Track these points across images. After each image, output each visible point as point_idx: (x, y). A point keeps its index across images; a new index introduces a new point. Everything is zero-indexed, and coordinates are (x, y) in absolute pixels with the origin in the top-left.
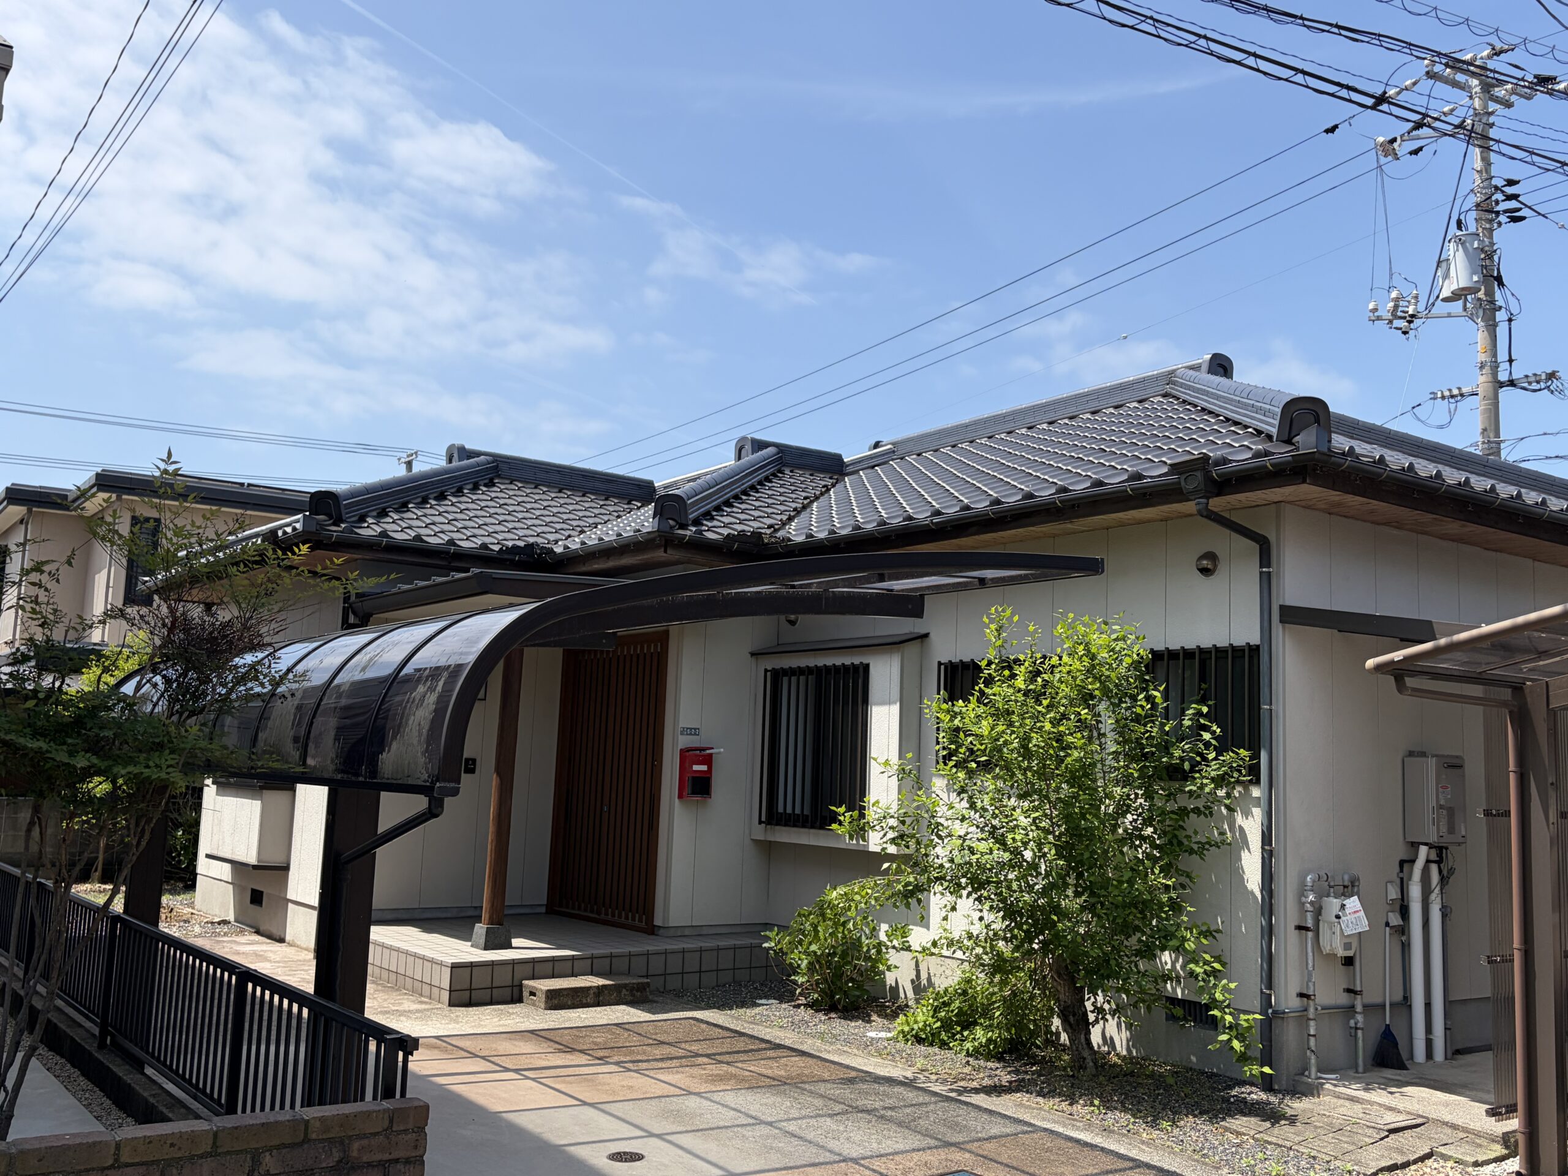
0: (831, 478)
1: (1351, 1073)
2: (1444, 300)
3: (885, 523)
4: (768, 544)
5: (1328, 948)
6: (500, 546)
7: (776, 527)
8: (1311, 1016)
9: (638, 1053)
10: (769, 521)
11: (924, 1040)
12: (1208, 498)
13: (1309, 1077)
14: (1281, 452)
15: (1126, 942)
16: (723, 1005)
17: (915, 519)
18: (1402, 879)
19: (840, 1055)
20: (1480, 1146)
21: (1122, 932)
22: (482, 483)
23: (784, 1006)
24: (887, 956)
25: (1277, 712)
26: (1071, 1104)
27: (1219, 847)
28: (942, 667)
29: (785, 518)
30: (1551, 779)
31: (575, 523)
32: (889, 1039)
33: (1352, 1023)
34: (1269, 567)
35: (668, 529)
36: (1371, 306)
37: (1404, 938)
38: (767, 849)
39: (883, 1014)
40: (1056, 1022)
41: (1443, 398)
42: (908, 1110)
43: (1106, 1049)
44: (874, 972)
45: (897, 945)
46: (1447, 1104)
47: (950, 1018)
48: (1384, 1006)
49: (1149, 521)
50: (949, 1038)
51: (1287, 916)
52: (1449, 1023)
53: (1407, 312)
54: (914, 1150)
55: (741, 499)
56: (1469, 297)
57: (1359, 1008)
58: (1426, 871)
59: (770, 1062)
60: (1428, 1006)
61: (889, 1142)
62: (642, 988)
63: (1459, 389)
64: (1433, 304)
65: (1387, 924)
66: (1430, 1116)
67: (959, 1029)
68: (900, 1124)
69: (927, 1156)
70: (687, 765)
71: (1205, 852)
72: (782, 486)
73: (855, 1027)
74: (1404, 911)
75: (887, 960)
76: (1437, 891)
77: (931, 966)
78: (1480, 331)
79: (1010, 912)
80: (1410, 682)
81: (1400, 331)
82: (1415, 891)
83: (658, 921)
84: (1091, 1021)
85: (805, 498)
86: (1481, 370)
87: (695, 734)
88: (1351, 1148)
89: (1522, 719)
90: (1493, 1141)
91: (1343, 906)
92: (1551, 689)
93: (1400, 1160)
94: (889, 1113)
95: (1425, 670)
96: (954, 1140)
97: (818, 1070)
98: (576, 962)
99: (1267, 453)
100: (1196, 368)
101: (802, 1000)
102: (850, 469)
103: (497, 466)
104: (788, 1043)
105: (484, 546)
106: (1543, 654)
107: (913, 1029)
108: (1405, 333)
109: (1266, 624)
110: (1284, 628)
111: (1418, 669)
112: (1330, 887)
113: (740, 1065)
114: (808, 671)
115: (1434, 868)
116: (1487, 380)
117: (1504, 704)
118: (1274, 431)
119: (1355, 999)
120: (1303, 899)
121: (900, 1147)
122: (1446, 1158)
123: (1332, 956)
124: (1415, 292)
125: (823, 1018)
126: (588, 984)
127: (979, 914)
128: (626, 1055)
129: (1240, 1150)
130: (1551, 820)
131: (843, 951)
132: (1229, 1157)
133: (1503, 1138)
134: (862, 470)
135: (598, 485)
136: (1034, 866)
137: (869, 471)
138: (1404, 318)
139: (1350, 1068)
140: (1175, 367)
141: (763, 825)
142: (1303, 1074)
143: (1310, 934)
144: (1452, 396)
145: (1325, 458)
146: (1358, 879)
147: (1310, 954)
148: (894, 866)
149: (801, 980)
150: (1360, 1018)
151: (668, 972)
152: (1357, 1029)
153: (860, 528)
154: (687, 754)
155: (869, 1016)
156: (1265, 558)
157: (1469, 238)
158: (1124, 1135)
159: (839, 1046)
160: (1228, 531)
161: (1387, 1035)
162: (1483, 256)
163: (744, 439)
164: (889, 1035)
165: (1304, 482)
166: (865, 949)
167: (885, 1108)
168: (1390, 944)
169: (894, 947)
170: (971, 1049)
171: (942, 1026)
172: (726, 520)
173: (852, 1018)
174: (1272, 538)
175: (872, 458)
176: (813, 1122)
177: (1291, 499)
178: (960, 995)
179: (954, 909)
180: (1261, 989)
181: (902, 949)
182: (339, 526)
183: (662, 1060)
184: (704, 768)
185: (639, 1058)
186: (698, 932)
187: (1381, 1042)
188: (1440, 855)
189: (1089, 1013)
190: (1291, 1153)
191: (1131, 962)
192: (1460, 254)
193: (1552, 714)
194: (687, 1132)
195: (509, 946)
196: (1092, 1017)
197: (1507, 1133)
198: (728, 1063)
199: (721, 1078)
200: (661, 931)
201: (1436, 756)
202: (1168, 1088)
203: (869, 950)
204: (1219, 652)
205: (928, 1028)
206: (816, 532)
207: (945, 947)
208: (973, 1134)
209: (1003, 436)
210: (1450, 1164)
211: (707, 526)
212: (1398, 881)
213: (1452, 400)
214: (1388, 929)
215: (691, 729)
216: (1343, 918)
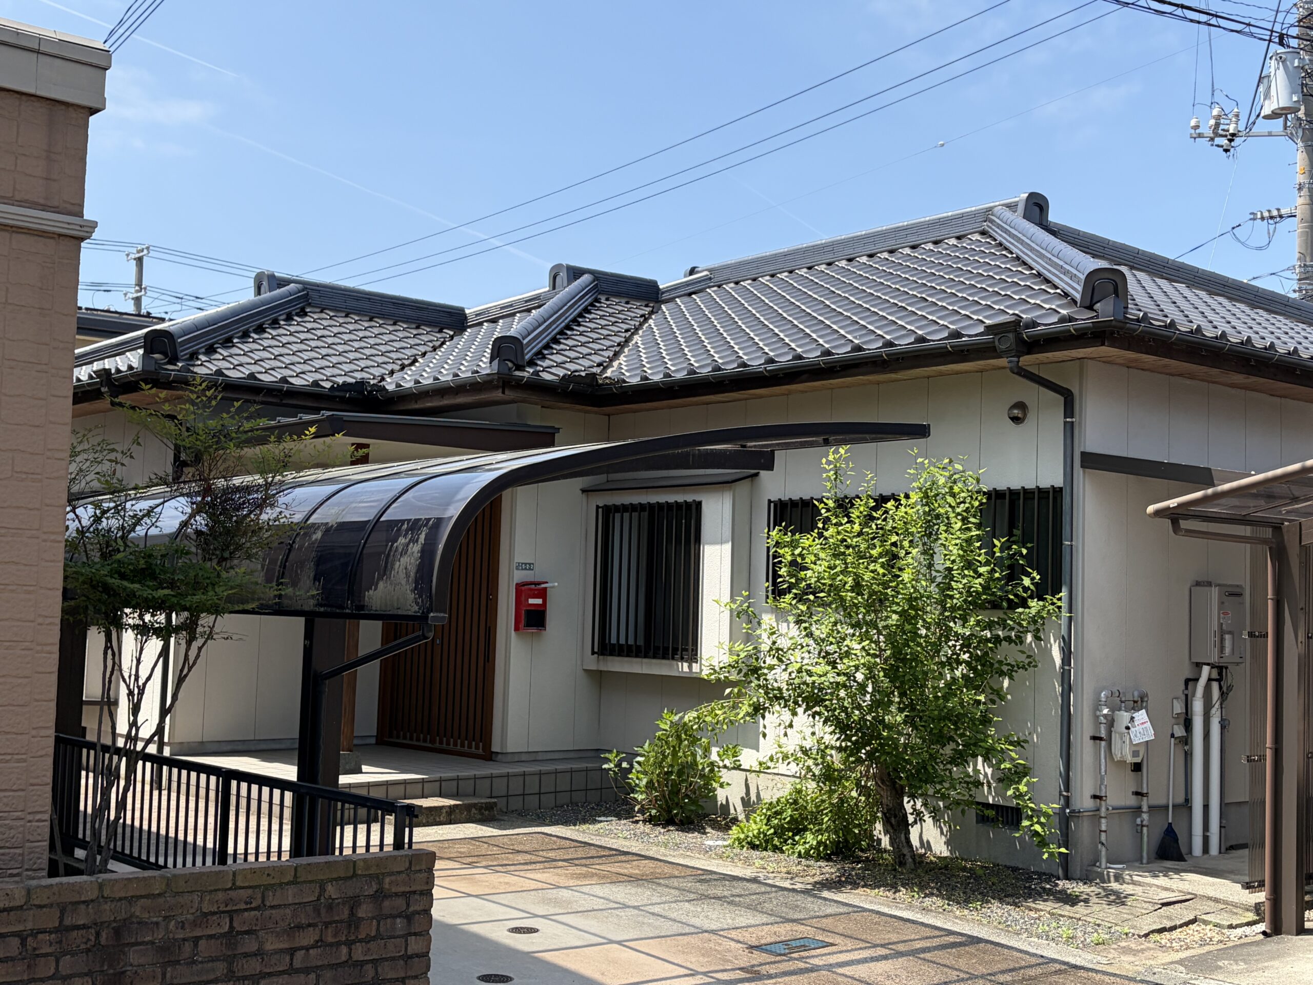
0: (647, 306)
1: (1137, 864)
2: (1266, 117)
3: (720, 369)
4: (602, 385)
5: (1119, 755)
6: (331, 384)
7: (605, 364)
8: (1103, 815)
9: (503, 859)
10: (597, 359)
11: (758, 846)
12: (1019, 357)
13: (1099, 867)
14: (1084, 318)
15: (941, 751)
16: (566, 822)
17: (749, 366)
18: (1187, 696)
19: (684, 858)
20: (1237, 914)
21: (938, 742)
22: (294, 313)
23: (623, 822)
24: (720, 774)
25: (1077, 547)
26: (895, 893)
27: (1026, 670)
28: (772, 505)
29: (611, 354)
30: (1302, 605)
31: (394, 355)
32: (725, 846)
33: (1139, 821)
34: (1072, 417)
35: (506, 371)
36: (1193, 123)
37: (1186, 748)
38: (598, 678)
39: (717, 826)
40: (879, 826)
41: (1263, 218)
42: (754, 897)
43: (923, 851)
44: (707, 789)
45: (728, 765)
46: (1213, 884)
47: (782, 825)
48: (1167, 807)
49: (966, 372)
50: (781, 843)
51: (1083, 728)
52: (1224, 822)
53: (1228, 131)
54: (763, 924)
55: (566, 334)
56: (1289, 116)
57: (1145, 808)
58: (1208, 688)
59: (624, 864)
60: (1206, 807)
61: (741, 919)
62: (490, 807)
63: (1278, 210)
64: (1254, 123)
65: (1172, 736)
66: (1198, 893)
67: (790, 834)
68: (748, 907)
69: (775, 928)
70: (523, 598)
71: (1014, 673)
72: (602, 317)
73: (692, 838)
74: (1188, 724)
75: (721, 777)
76: (1217, 706)
77: (760, 782)
78: (1300, 151)
79: (842, 727)
80: (1184, 524)
81: (1221, 149)
82: (1198, 706)
83: (495, 748)
84: (910, 822)
85: (627, 331)
86: (1299, 192)
87: (530, 569)
88: (1130, 917)
89: (1279, 554)
90: (1248, 910)
91: (1132, 719)
92: (1303, 528)
93: (1168, 924)
94: (737, 899)
95: (1197, 514)
96: (796, 917)
97: (667, 869)
98: (426, 785)
99: (1071, 319)
100: (1011, 207)
101: (640, 817)
102: (665, 296)
103: (307, 294)
104: (634, 850)
105: (316, 383)
106: (1295, 500)
107: (748, 837)
108: (1226, 151)
109: (1069, 469)
110: (1084, 472)
111: (1193, 513)
112: (1122, 702)
113: (598, 867)
114: (641, 507)
115: (1215, 686)
116: (1305, 202)
117: (1264, 541)
118: (1078, 297)
119: (1142, 800)
120: (1098, 713)
121: (753, 922)
122: (1206, 923)
123: (1122, 763)
124: (1236, 110)
125: (662, 831)
126: (441, 804)
127: (812, 730)
128: (492, 861)
129: (1038, 921)
130: (1299, 641)
131: (679, 770)
132: (1028, 926)
133: (1255, 907)
134: (678, 297)
135: (409, 312)
136: (862, 687)
137: (686, 299)
138: (1226, 136)
139: (1137, 861)
140: (992, 204)
141: (596, 655)
142: (1094, 865)
143: (1103, 743)
144: (1272, 218)
145: (1121, 324)
146: (1147, 696)
147: (1103, 761)
148: (736, 690)
149: (640, 797)
150: (1145, 816)
151: (510, 793)
152: (1142, 826)
153: (695, 373)
154: (523, 588)
155: (704, 828)
156: (1069, 409)
157: (1289, 56)
158: (940, 913)
159: (681, 852)
160: (1037, 386)
161: (1170, 832)
162: (1303, 75)
163: (559, 266)
164: (726, 843)
165: (1103, 344)
166: (700, 767)
167: (733, 896)
168: (1175, 754)
169: (725, 767)
170: (803, 851)
171: (775, 833)
172: (559, 358)
173: (688, 830)
174: (1076, 391)
175: (688, 285)
176: (673, 905)
177: (1092, 356)
178: (791, 804)
179: (791, 726)
180: (1060, 791)
181: (734, 768)
182: (175, 365)
183: (526, 864)
184: (539, 601)
185: (505, 862)
186: (533, 757)
187: (1163, 838)
188: (1220, 674)
189: (909, 816)
190: (1080, 923)
191: (946, 770)
192: (1281, 73)
193: (1305, 549)
194: (568, 913)
195: (360, 772)
196: (911, 819)
197: (1259, 903)
198: (585, 866)
199: (585, 876)
200: (500, 756)
201: (1219, 585)
202: (977, 878)
203: (703, 769)
204: (1027, 493)
205: (762, 836)
206: (652, 374)
207: (780, 761)
208: (812, 913)
209: (823, 267)
210: (1209, 927)
211: (541, 366)
212: (1183, 698)
213: (1271, 221)
214: (1173, 739)
215: (526, 564)
216: (1132, 729)
